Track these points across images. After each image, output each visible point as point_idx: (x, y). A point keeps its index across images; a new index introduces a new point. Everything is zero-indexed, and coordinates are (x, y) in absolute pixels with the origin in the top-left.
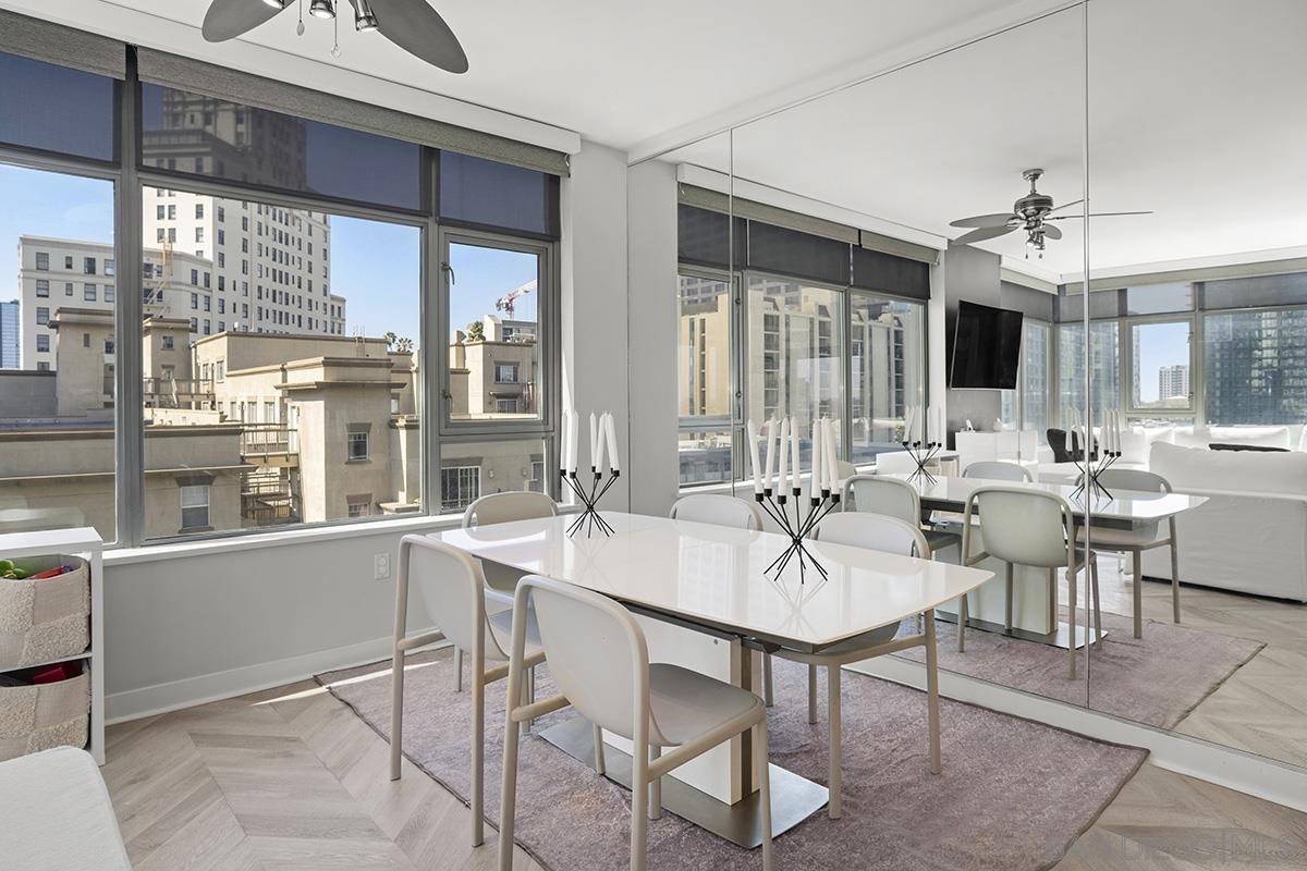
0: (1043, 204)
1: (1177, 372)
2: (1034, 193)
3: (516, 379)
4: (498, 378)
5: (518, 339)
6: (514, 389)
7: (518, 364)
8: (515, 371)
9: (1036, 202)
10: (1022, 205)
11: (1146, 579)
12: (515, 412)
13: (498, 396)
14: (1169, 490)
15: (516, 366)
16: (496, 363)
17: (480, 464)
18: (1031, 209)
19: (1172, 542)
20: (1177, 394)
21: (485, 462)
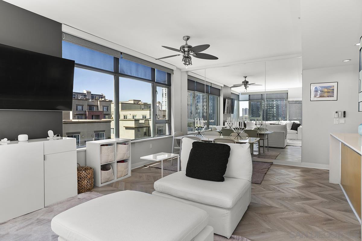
0: (247, 82)
1: (246, 109)
2: (245, 80)
3: (82, 110)
4: (77, 109)
5: (82, 98)
6: (82, 113)
7: (83, 105)
8: (82, 107)
9: (246, 82)
10: (243, 82)
11: (261, 146)
12: (82, 119)
13: (77, 115)
14: (267, 130)
15: (82, 106)
16: (76, 105)
17: (80, 134)
18: (245, 83)
19: (268, 139)
20: (246, 115)
21: (81, 133)
